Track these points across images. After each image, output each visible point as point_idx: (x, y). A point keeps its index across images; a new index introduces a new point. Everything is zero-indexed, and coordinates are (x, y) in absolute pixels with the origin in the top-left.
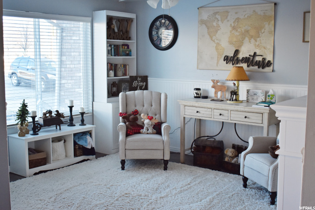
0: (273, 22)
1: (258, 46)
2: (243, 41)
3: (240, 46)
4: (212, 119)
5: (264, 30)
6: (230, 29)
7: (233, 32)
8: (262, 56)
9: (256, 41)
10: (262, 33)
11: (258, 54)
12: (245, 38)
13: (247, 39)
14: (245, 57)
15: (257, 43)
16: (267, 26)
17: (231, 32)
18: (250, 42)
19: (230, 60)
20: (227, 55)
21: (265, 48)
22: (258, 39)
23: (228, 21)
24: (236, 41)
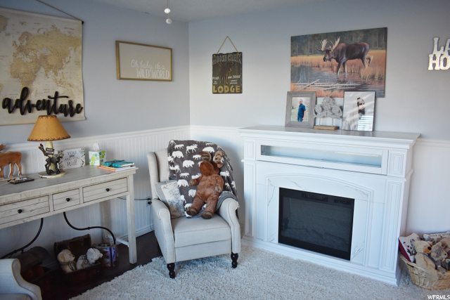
0: (80, 47)
1: (60, 82)
2: (36, 72)
3: (31, 82)
4: (52, 213)
5: (68, 58)
6: (14, 50)
7: (20, 56)
8: (67, 97)
9: (56, 74)
10: (67, 63)
11: (60, 94)
12: (39, 68)
13: (42, 70)
14: (41, 99)
15: (59, 78)
16: (72, 52)
17: (15, 55)
18: (47, 75)
19: (16, 106)
20: (9, 97)
21: (70, 86)
22: (60, 72)
23: (8, 35)
24: (24, 73)
